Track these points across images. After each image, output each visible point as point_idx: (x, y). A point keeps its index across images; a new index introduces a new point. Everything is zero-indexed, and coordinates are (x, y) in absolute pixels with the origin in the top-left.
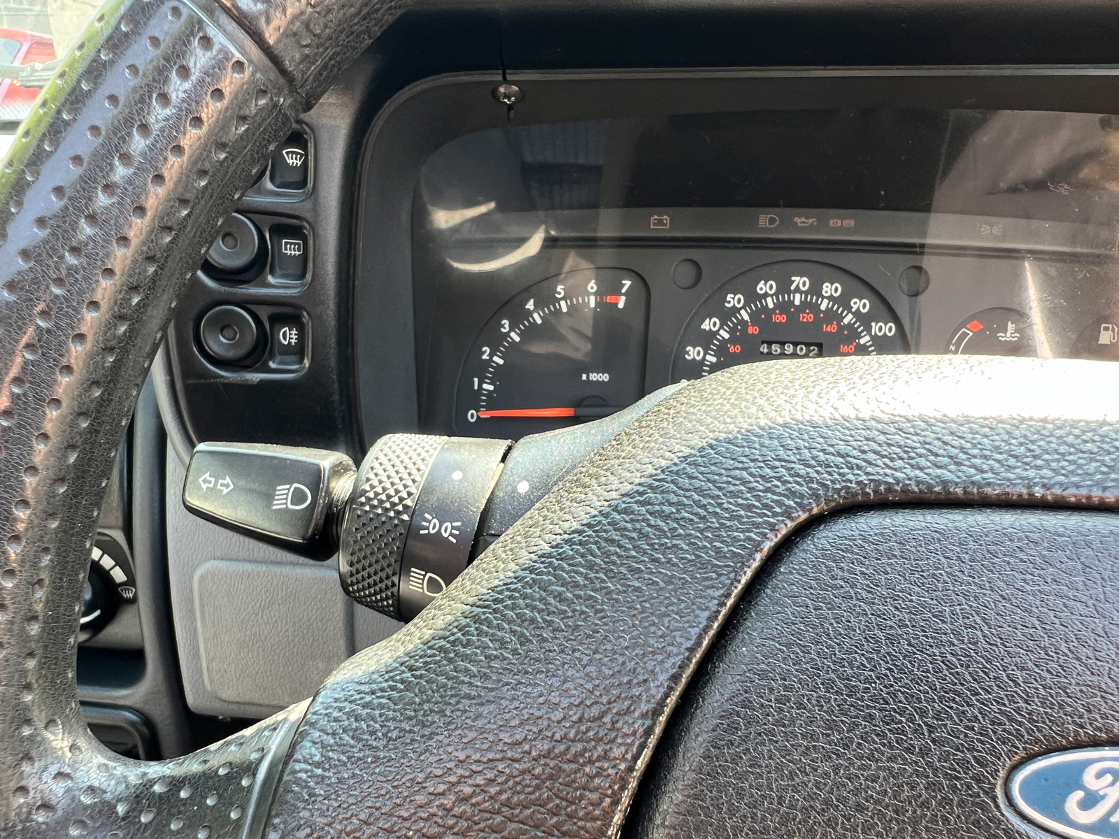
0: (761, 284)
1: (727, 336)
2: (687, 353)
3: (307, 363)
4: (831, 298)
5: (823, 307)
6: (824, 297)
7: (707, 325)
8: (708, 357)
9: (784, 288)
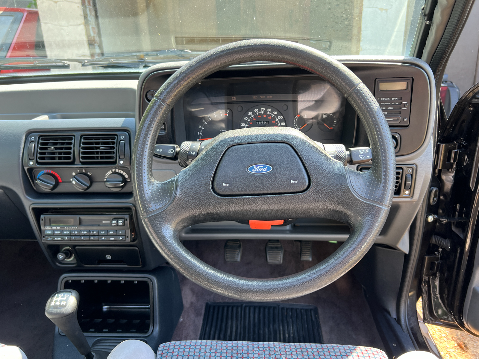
0: (255, 110)
1: (249, 121)
2: (242, 125)
3: (166, 131)
4: (269, 112)
5: (268, 114)
6: (268, 112)
7: (245, 119)
8: (246, 125)
9: (260, 110)
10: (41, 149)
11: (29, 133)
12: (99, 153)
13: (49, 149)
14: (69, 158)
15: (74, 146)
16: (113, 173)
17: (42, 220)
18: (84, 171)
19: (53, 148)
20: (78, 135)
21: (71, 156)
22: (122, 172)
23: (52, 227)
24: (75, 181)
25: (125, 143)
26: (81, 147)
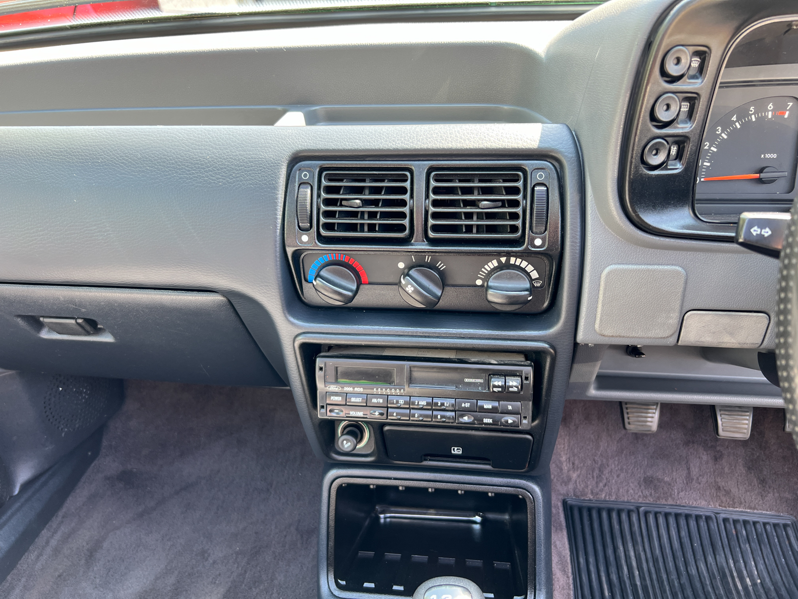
10: (328, 202)
11: (296, 160)
12: (475, 217)
13: (344, 203)
14: (401, 228)
15: (412, 197)
16: (501, 267)
17: (321, 369)
18: (428, 259)
19: (358, 201)
20: (420, 168)
21: (406, 222)
22: (524, 264)
23: (343, 388)
24: (413, 286)
25: (548, 190)
26: (431, 199)
